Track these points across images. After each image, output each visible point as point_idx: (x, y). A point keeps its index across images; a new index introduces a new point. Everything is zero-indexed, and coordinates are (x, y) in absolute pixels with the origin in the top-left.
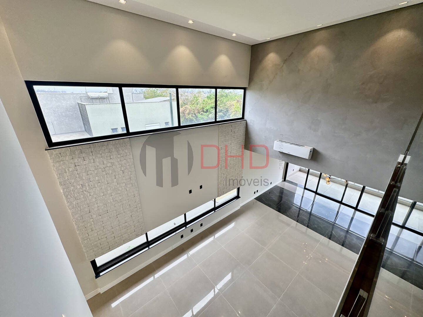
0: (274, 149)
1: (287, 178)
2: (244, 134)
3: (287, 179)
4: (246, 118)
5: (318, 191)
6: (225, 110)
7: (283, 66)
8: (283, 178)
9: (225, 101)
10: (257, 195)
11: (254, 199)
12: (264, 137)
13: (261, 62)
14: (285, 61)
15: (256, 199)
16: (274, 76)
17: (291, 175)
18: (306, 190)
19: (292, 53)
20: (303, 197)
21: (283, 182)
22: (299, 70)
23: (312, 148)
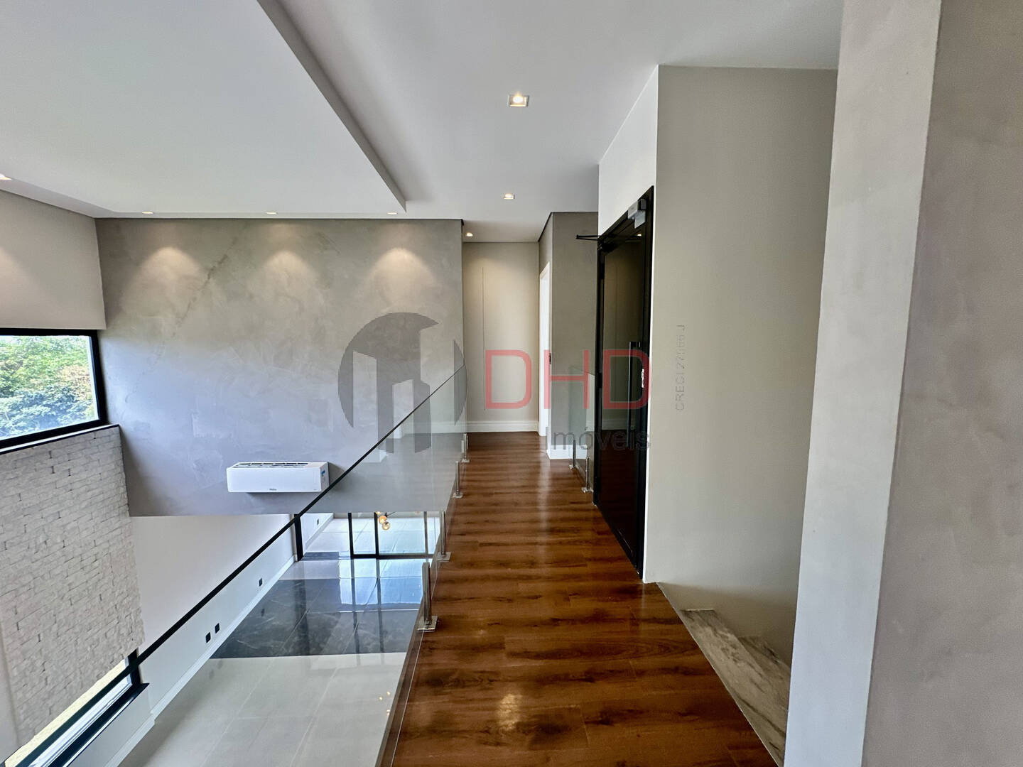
0: (231, 489)
1: (306, 548)
2: (120, 469)
3: (304, 552)
4: (114, 417)
5: (381, 551)
6: (59, 395)
7: (207, 282)
8: (294, 554)
9: (53, 365)
10: (219, 640)
11: (212, 657)
12: (195, 466)
13: (138, 263)
14: (211, 272)
15: (217, 655)
16: (189, 306)
17: (314, 537)
18: (356, 561)
19: (225, 257)
20: (353, 580)
21: (297, 564)
22: (251, 296)
23: (323, 463)
